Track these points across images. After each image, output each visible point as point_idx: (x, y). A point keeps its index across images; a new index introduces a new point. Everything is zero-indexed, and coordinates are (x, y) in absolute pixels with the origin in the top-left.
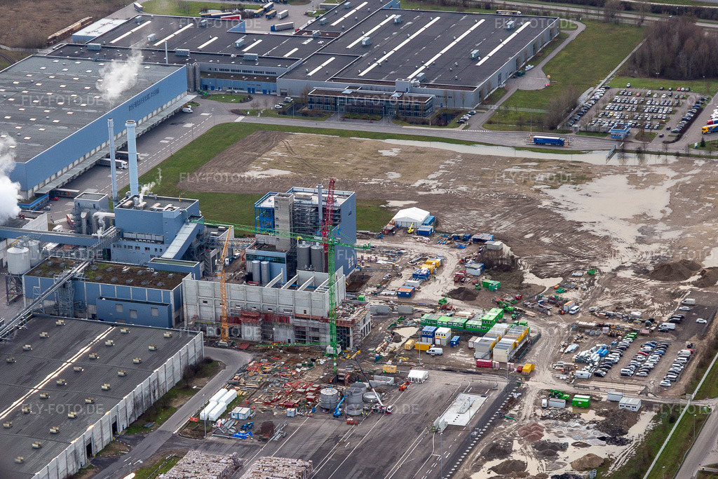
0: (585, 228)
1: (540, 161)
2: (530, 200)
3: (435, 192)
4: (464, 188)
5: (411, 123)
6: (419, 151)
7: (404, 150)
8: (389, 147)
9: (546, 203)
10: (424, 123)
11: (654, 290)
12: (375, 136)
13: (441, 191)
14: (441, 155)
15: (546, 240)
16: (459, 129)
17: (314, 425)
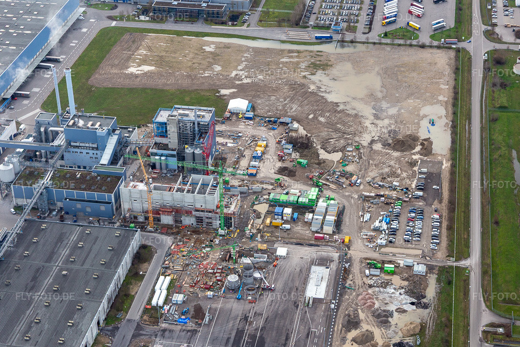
0: (341, 107)
1: (298, 52)
2: (303, 85)
3: (245, 81)
4: (261, 77)
5: (216, 23)
6: (227, 46)
7: (218, 46)
8: (208, 44)
9: (312, 87)
10: (223, 23)
11: (398, 160)
12: (198, 34)
13: (248, 81)
14: (240, 49)
15: (322, 119)
16: (244, 27)
17: (228, 306)
